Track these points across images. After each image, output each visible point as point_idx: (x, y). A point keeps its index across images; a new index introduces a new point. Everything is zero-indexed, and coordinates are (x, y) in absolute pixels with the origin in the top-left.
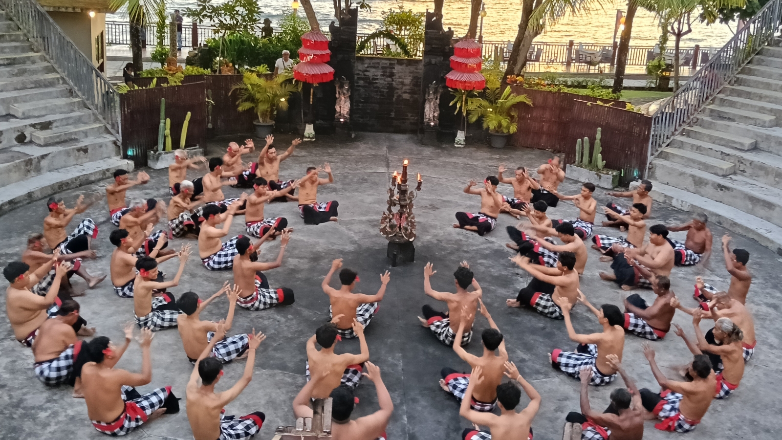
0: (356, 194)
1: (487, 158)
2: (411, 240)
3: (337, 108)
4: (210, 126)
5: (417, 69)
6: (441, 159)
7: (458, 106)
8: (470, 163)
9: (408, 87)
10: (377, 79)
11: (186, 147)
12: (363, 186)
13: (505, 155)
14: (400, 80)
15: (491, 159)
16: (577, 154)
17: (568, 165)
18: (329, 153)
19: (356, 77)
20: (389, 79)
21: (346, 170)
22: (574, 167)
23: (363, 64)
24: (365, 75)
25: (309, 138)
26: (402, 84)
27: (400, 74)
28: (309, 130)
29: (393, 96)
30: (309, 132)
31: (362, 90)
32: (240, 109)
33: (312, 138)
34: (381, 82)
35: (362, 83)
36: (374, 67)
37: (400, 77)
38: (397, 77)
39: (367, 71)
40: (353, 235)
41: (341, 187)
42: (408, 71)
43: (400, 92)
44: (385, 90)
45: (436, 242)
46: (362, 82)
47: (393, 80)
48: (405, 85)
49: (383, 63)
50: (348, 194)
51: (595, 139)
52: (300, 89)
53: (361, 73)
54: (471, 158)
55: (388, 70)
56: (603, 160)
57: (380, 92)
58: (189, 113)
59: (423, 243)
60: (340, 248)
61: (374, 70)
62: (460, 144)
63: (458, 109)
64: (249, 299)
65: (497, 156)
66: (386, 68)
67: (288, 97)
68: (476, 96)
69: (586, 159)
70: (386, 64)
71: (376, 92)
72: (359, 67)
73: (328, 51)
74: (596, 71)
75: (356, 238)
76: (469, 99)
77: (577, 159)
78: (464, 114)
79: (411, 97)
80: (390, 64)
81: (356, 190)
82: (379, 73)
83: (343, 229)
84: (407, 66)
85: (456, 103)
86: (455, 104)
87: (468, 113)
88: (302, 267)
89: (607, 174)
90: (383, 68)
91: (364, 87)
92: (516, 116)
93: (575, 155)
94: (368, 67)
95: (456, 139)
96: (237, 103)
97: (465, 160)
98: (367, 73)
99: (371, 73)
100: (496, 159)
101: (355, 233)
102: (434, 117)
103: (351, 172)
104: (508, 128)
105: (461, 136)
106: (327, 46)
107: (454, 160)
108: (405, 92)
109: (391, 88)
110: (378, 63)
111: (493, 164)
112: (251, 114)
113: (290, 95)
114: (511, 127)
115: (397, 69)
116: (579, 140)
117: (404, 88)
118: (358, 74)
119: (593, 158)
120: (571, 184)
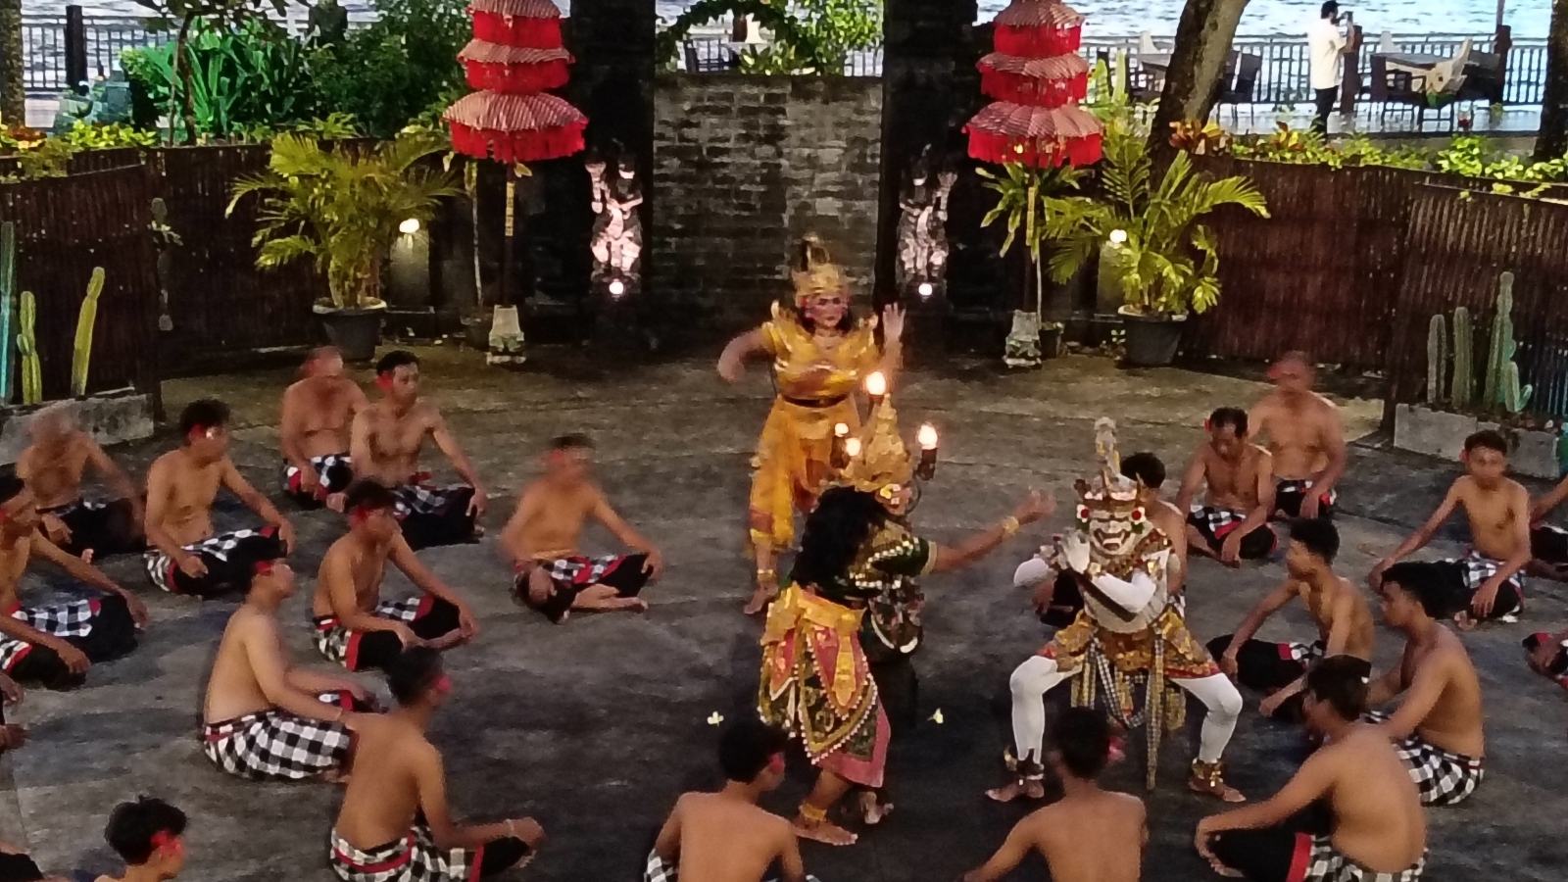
0: (689, 521)
1: (1121, 399)
2: (905, 649)
3: (600, 252)
4: (166, 323)
5: (859, 111)
6: (960, 405)
7: (1012, 230)
8: (1062, 414)
9: (832, 175)
10: (726, 151)
11: (91, 389)
12: (710, 495)
13: (1181, 385)
14: (806, 151)
15: (1133, 399)
16: (1432, 368)
17: (1401, 407)
18: (580, 399)
19: (656, 144)
20: (767, 150)
21: (644, 450)
22: (1423, 412)
23: (676, 99)
24: (682, 139)
25: (506, 352)
26: (812, 163)
27: (803, 133)
28: (506, 325)
29: (784, 209)
30: (505, 332)
31: (677, 191)
32: (266, 261)
33: (518, 353)
34: (742, 160)
35: (673, 164)
36: (715, 111)
37: (804, 142)
38: (793, 140)
39: (689, 125)
40: (696, 650)
41: (637, 500)
42: (829, 119)
43: (805, 192)
44: (754, 188)
45: (982, 661)
46: (676, 162)
47: (780, 154)
48: (823, 170)
49: (746, 97)
50: (662, 523)
51: (1494, 310)
52: (469, 188)
53: (670, 132)
54: (1066, 398)
55: (762, 120)
56: (1523, 383)
57: (739, 194)
58: (99, 273)
59: (938, 665)
60: (658, 693)
61: (714, 120)
62: (1024, 356)
63: (1011, 238)
64: (381, 856)
65: (1155, 392)
66: (755, 111)
67: (429, 216)
68: (1071, 192)
69: (1463, 380)
70: (756, 98)
71: (725, 194)
72: (664, 110)
73: (562, 53)
74: (1445, 126)
75: (709, 659)
76: (1048, 201)
77: (1432, 385)
78: (1035, 254)
79: (844, 210)
80: (770, 98)
81: (690, 510)
82: (734, 130)
83: (660, 630)
84: (826, 102)
85: (1003, 217)
86: (1002, 220)
87: (1049, 249)
88: (536, 755)
89: (1541, 428)
90: (744, 111)
91: (681, 179)
92: (1211, 252)
93: (1425, 373)
94: (692, 111)
95: (1010, 342)
96: (256, 240)
97: (1047, 407)
98: (688, 132)
99: (707, 130)
100: (1149, 398)
101: (702, 643)
102: (930, 266)
103: (665, 454)
104: (1186, 295)
105: (1024, 330)
106: (555, 32)
107: (1008, 406)
108: (824, 194)
109: (775, 181)
110: (729, 97)
111: (1142, 416)
112: (302, 276)
113: (436, 209)
114: (1198, 294)
115: (793, 112)
116: (1437, 319)
117: (820, 177)
118: (662, 137)
119: (1490, 379)
120: (1415, 468)
